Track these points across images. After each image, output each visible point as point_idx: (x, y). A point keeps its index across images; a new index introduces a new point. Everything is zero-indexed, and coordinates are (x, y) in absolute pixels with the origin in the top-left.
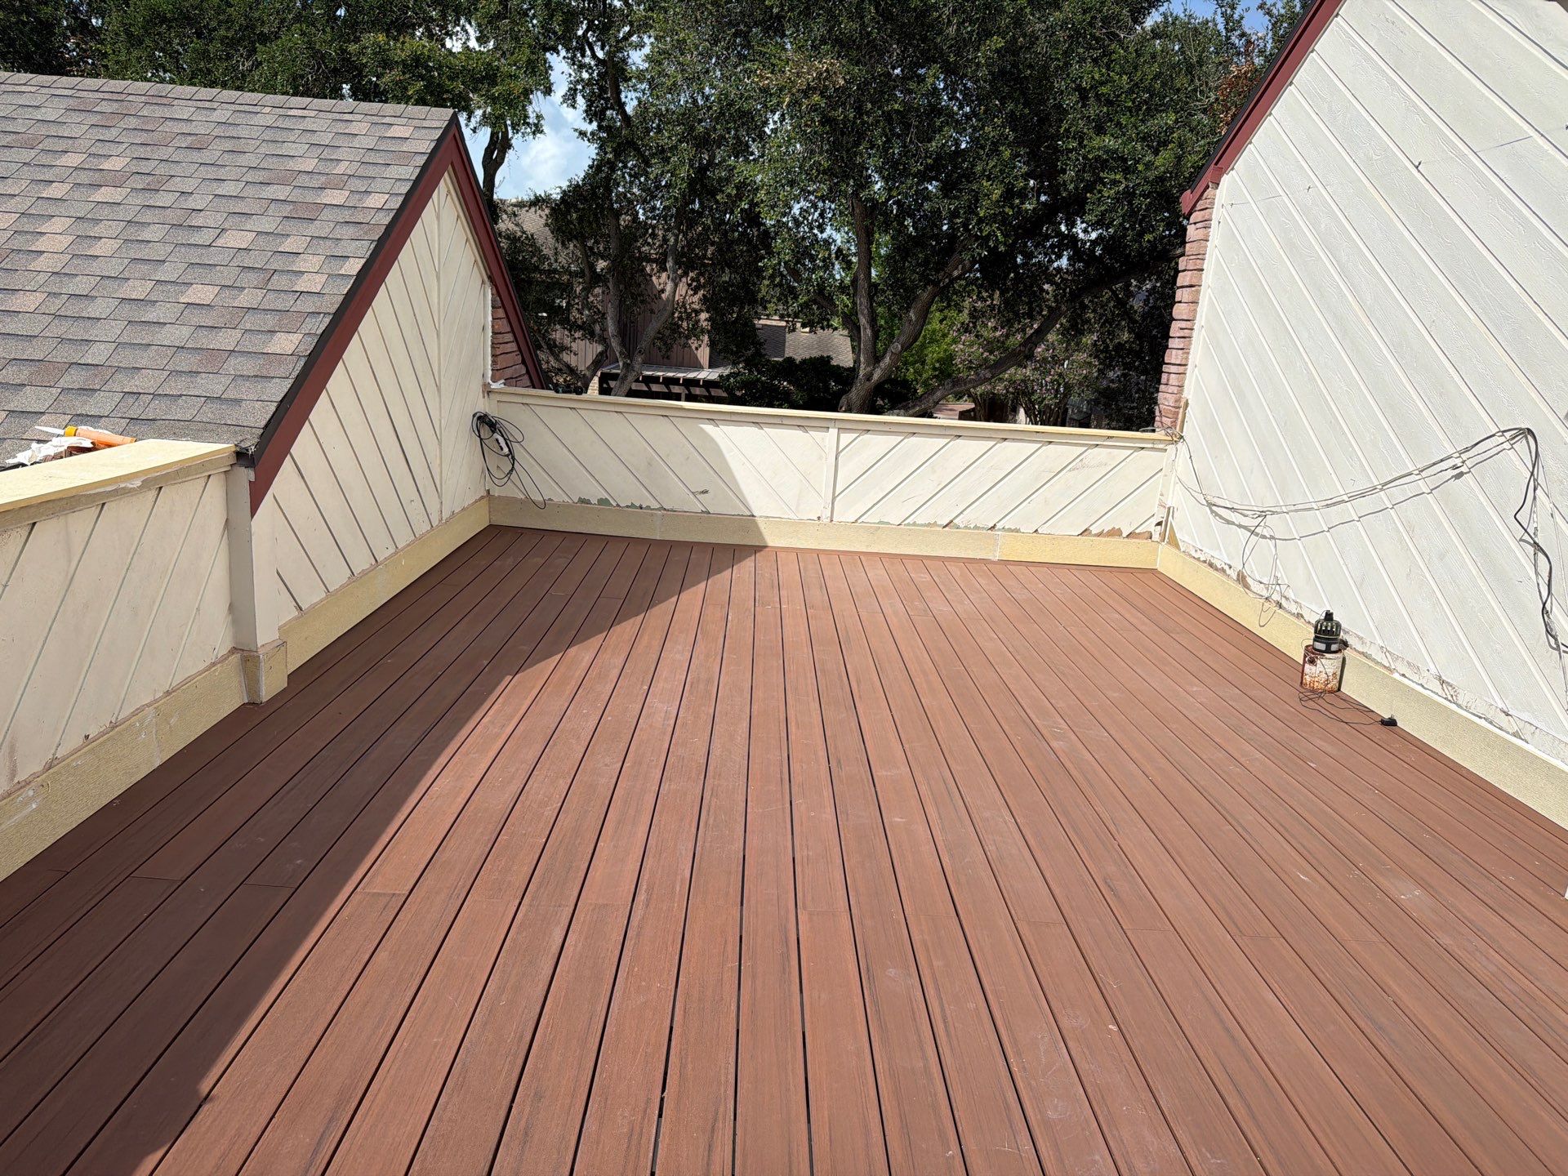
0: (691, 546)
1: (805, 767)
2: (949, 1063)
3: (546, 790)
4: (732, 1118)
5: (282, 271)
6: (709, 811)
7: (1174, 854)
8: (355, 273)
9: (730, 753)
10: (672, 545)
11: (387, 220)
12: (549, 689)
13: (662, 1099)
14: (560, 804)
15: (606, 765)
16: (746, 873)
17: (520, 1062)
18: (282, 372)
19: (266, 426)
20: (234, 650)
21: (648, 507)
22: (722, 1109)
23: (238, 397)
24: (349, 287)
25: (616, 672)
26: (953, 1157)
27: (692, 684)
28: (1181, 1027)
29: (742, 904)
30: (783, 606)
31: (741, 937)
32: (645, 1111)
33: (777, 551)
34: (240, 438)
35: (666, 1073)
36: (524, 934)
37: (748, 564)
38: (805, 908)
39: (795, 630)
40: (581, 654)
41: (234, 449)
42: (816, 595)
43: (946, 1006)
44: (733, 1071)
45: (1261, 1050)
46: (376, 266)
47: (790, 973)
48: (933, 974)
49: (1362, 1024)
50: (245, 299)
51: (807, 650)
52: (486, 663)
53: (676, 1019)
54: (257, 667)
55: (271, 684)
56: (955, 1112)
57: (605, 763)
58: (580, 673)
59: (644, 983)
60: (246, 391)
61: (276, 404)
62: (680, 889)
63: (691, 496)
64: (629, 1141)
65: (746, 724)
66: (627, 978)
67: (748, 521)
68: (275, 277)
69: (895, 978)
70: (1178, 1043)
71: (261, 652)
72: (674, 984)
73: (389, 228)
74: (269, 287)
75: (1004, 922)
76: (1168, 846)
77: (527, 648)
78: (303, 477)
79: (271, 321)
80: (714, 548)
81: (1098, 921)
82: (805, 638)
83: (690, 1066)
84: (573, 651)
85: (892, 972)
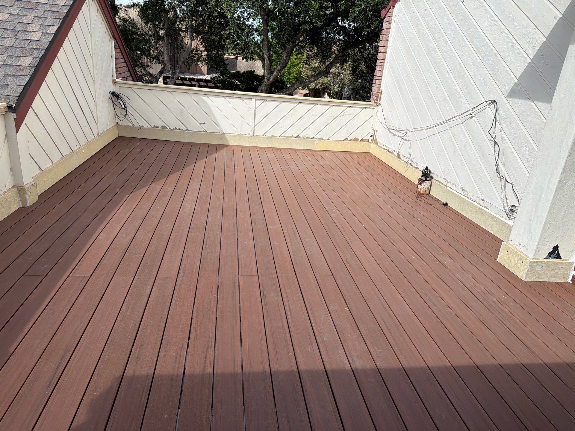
0: (200, 145)
1: (243, 226)
2: (291, 324)
3: (143, 237)
4: (214, 347)
5: (22, 31)
6: (207, 242)
7: (370, 251)
8: (54, 32)
9: (215, 222)
10: (192, 144)
11: (66, 10)
12: (144, 199)
13: (188, 343)
14: (149, 242)
15: (167, 227)
16: (220, 264)
17: (135, 334)
18: (25, 73)
19: (20, 96)
20: (14, 186)
21: (182, 129)
22: (210, 344)
23: (7, 83)
24: (52, 38)
25: (171, 193)
26: (291, 355)
27: (200, 197)
28: (369, 308)
29: (219, 275)
30: (236, 168)
31: (218, 286)
32: (182, 347)
33: (233, 147)
34: (9, 101)
35: (190, 334)
36: (136, 289)
37: (222, 152)
38: (242, 275)
39: (240, 176)
40: (157, 187)
41: (6, 105)
42: (248, 163)
43: (290, 305)
44: (214, 331)
45: (395, 314)
46: (63, 29)
47: (236, 297)
48: (286, 294)
49: (429, 304)
50: (6, 42)
51: (244, 183)
52: (118, 190)
53: (194, 315)
54: (25, 193)
55: (31, 199)
56: (292, 340)
57: (166, 227)
58: (156, 193)
59: (182, 304)
60: (9, 81)
61: (23, 87)
62: (196, 271)
63: (199, 125)
64: (176, 358)
65: (221, 211)
66: (175, 303)
67: (222, 135)
68: (19, 33)
69: (273, 297)
70: (368, 313)
71: (26, 187)
72: (193, 304)
73: (68, 14)
74: (17, 38)
75: (311, 276)
76: (368, 248)
77: (134, 184)
78: (38, 117)
79: (18, 52)
80: (209, 146)
81: (343, 274)
82: (244, 179)
83: (199, 331)
84: (153, 185)
85: (272, 295)
